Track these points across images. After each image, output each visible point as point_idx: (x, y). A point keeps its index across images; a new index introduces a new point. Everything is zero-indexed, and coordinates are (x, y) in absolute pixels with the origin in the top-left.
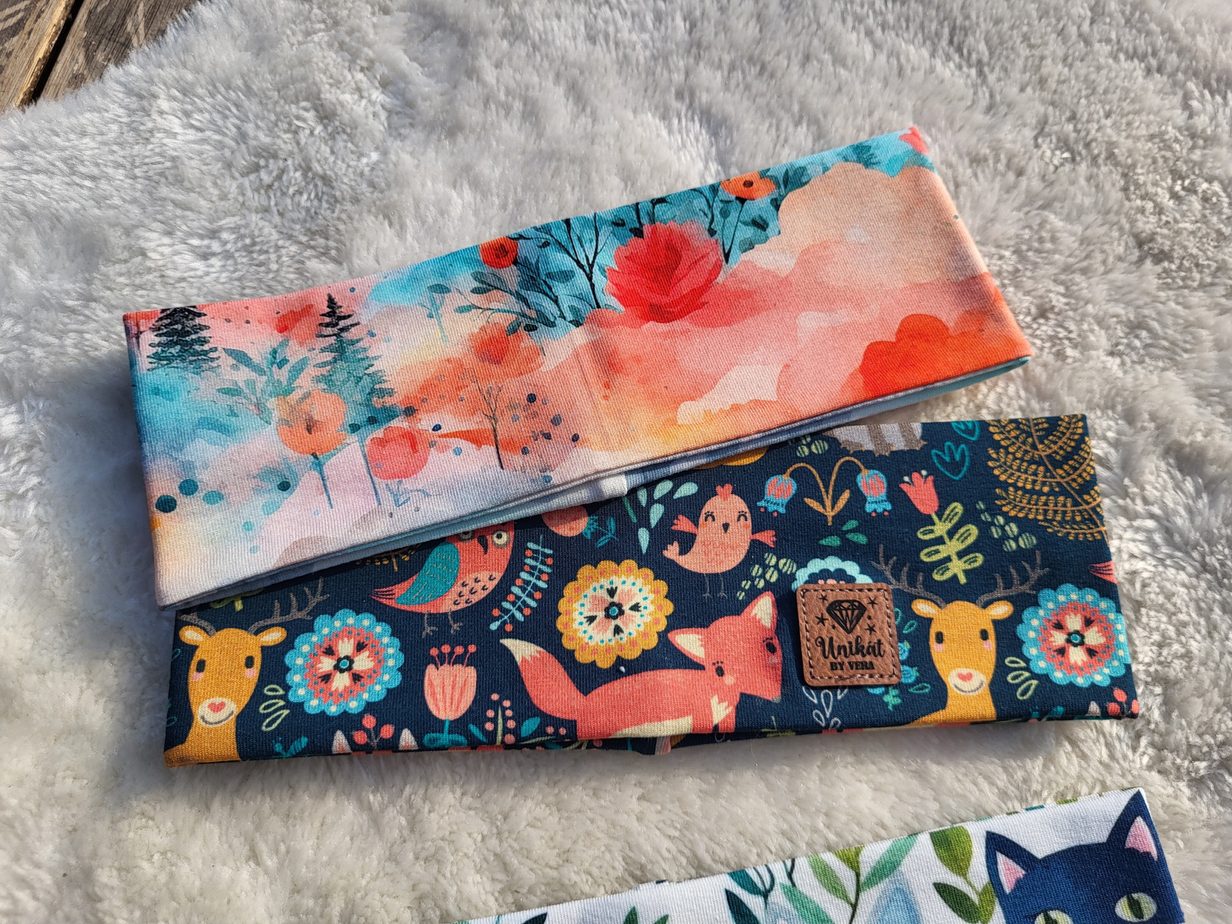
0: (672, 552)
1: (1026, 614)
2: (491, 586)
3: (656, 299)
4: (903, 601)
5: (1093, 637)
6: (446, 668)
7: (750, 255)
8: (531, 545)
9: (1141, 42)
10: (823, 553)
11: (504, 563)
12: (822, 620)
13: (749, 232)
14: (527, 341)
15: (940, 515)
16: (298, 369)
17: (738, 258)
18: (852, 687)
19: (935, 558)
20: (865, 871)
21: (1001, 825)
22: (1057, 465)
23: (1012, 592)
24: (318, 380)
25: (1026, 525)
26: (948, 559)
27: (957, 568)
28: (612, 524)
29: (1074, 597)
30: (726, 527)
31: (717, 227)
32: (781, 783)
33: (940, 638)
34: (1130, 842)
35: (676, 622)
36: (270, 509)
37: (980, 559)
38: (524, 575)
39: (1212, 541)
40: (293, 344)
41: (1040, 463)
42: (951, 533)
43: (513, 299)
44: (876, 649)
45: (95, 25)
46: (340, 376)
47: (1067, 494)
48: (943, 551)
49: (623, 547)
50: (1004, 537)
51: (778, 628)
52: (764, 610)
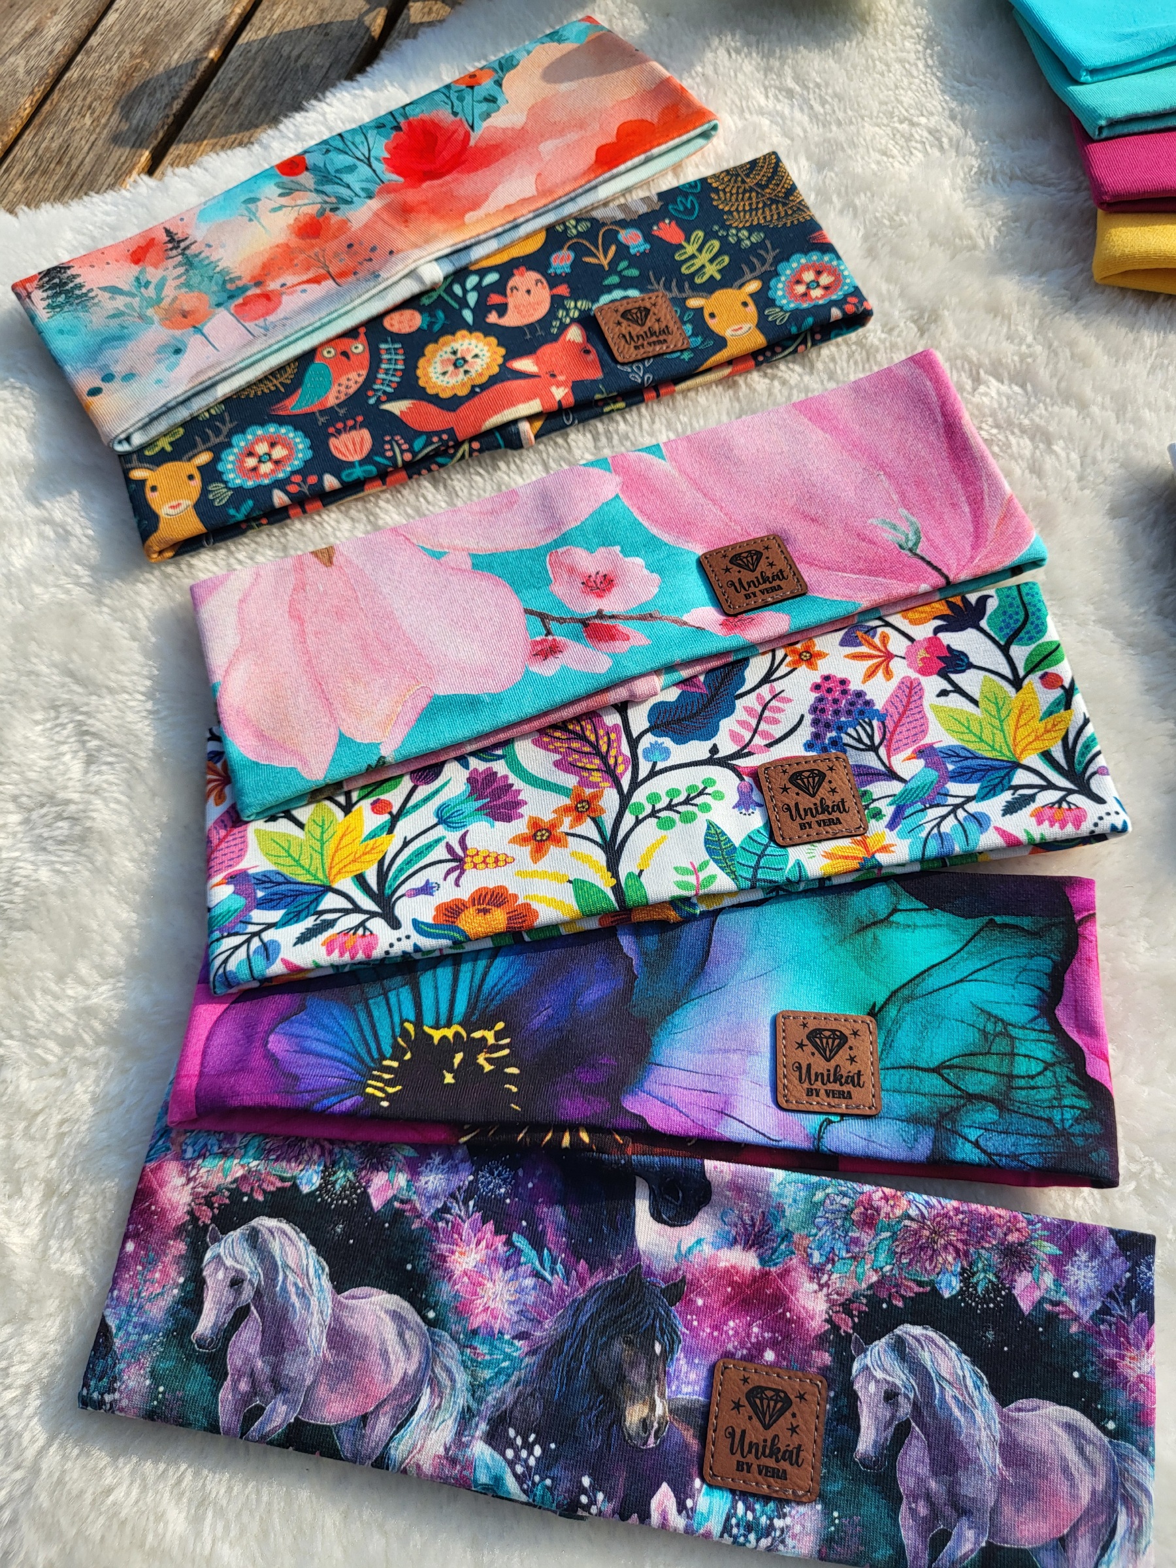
0: (493, 318)
1: (772, 283)
2: (361, 380)
3: (425, 166)
4: (679, 303)
5: (825, 279)
6: (344, 437)
7: (489, 121)
8: (383, 346)
10: (610, 289)
11: (367, 363)
12: (619, 323)
13: (485, 106)
14: (335, 218)
15: (688, 240)
16: (161, 286)
17: (481, 126)
18: (654, 357)
19: (693, 269)
22: (763, 187)
23: (757, 273)
24: (179, 287)
25: (751, 229)
26: (703, 266)
27: (712, 270)
28: (439, 313)
29: (803, 261)
30: (528, 292)
31: (458, 109)
33: (712, 315)
35: (511, 355)
36: (170, 368)
37: (727, 259)
38: (384, 366)
40: (150, 270)
41: (751, 190)
42: (700, 250)
43: (314, 195)
44: (666, 331)
46: (195, 280)
47: (777, 202)
48: (698, 263)
49: (454, 325)
50: (740, 240)
51: (588, 339)
52: (575, 334)
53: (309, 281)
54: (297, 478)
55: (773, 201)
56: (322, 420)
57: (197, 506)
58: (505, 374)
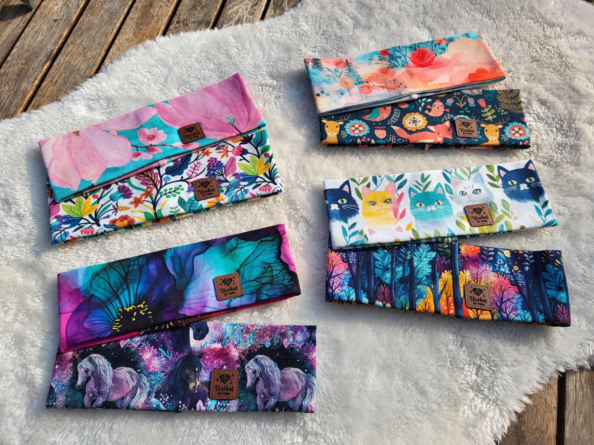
0: (427, 112)
1: (506, 127)
2: (387, 117)
3: (420, 63)
4: (479, 124)
5: (521, 132)
6: (379, 130)
7: (441, 55)
8: (395, 109)
9: (533, 16)
10: (460, 114)
11: (390, 112)
12: (461, 125)
13: (441, 51)
14: (392, 70)
15: (486, 107)
16: (341, 73)
17: (439, 56)
18: (468, 138)
19: (485, 116)
20: (471, 171)
21: (500, 165)
22: (513, 98)
23: (503, 123)
24: (346, 75)
25: (505, 110)
27: (490, 118)
28: (413, 106)
29: (516, 124)
30: (438, 108)
31: (434, 49)
32: (452, 158)
33: (487, 131)
34: (529, 168)
35: (429, 124)
36: (339, 98)
37: (495, 116)
38: (394, 115)
39: (548, 118)
40: (339, 68)
41: (509, 98)
42: (489, 111)
43: (388, 62)
44: (473, 131)
45: (275, 4)
46: (350, 75)
48: (487, 115)
49: (416, 110)
50: (501, 112)
51: (451, 127)
52: (448, 124)
53: (381, 87)
54: (365, 138)
55: (514, 104)
56: (374, 124)
57: (337, 135)
58: (426, 129)
